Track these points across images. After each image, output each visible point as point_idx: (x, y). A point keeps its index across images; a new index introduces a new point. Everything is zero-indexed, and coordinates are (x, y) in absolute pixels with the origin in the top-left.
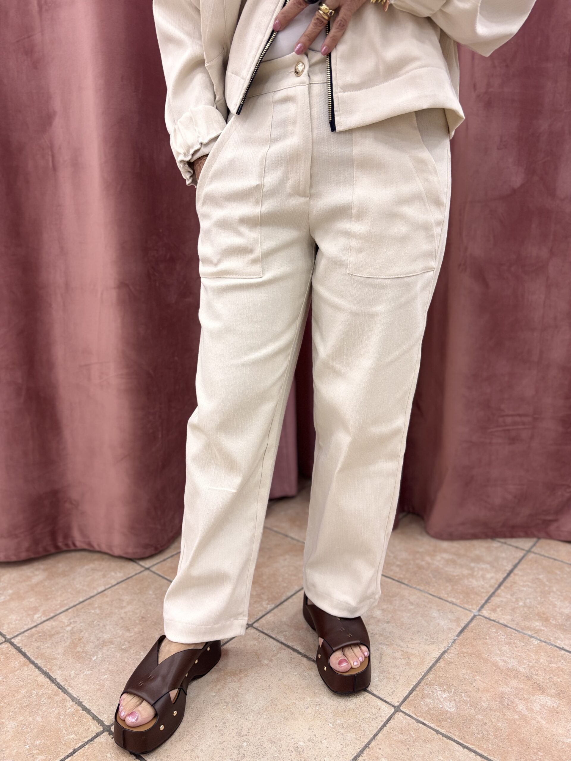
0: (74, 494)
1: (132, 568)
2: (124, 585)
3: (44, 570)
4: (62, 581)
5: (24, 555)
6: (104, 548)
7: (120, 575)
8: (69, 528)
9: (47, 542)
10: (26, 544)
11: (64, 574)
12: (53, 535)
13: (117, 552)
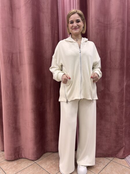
0: (23, 147)
1: (33, 162)
2: (30, 166)
3: (17, 162)
4: (19, 165)
5: (13, 159)
6: (28, 158)
7: (30, 164)
8: (21, 154)
9: (17, 156)
10: (13, 157)
11: (20, 164)
12: (18, 155)
13: (30, 159)
